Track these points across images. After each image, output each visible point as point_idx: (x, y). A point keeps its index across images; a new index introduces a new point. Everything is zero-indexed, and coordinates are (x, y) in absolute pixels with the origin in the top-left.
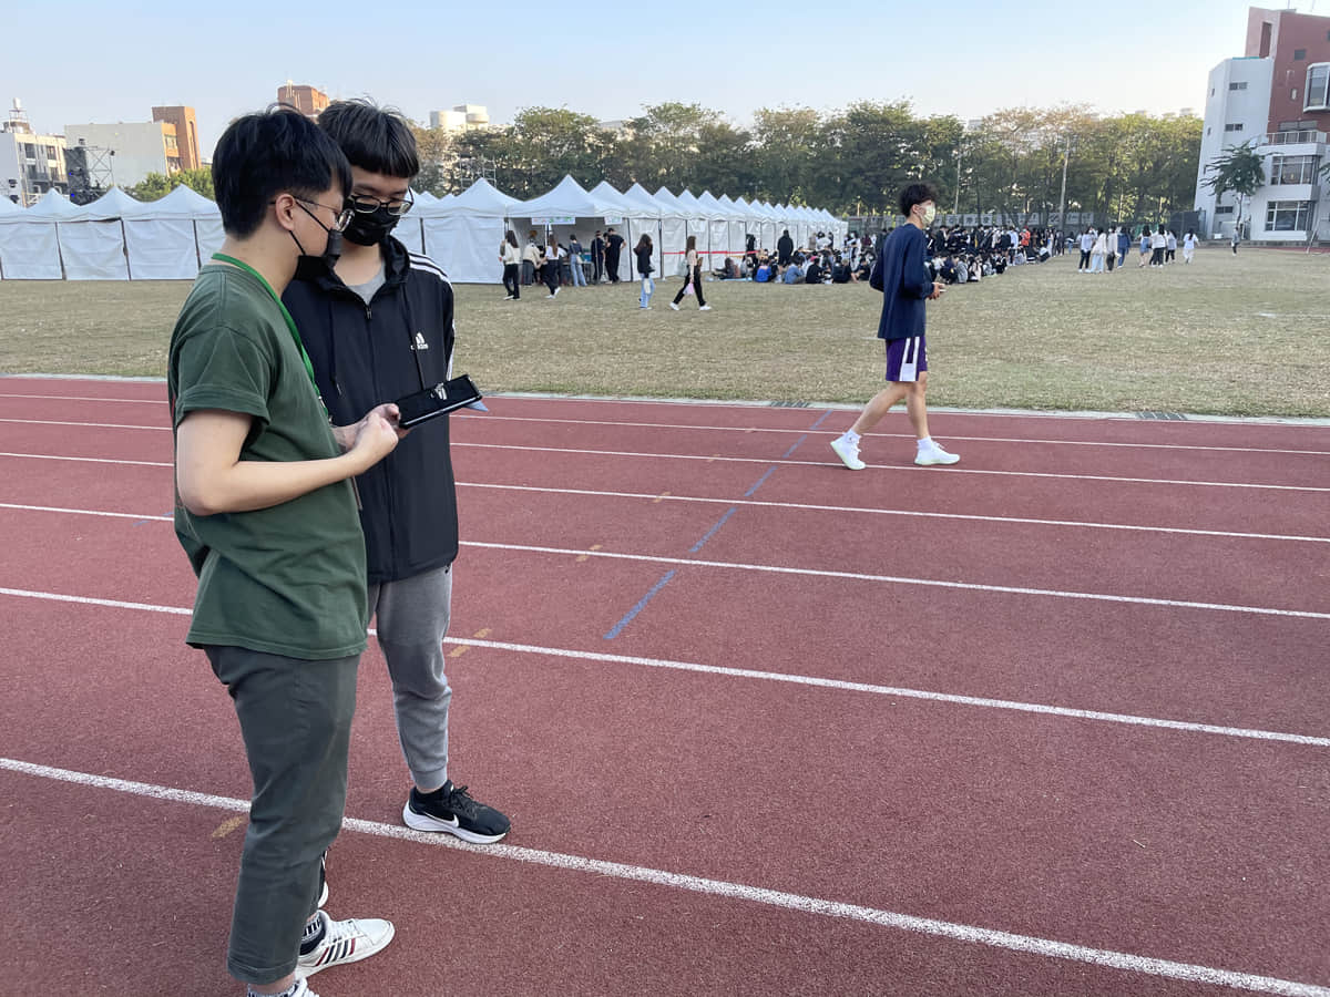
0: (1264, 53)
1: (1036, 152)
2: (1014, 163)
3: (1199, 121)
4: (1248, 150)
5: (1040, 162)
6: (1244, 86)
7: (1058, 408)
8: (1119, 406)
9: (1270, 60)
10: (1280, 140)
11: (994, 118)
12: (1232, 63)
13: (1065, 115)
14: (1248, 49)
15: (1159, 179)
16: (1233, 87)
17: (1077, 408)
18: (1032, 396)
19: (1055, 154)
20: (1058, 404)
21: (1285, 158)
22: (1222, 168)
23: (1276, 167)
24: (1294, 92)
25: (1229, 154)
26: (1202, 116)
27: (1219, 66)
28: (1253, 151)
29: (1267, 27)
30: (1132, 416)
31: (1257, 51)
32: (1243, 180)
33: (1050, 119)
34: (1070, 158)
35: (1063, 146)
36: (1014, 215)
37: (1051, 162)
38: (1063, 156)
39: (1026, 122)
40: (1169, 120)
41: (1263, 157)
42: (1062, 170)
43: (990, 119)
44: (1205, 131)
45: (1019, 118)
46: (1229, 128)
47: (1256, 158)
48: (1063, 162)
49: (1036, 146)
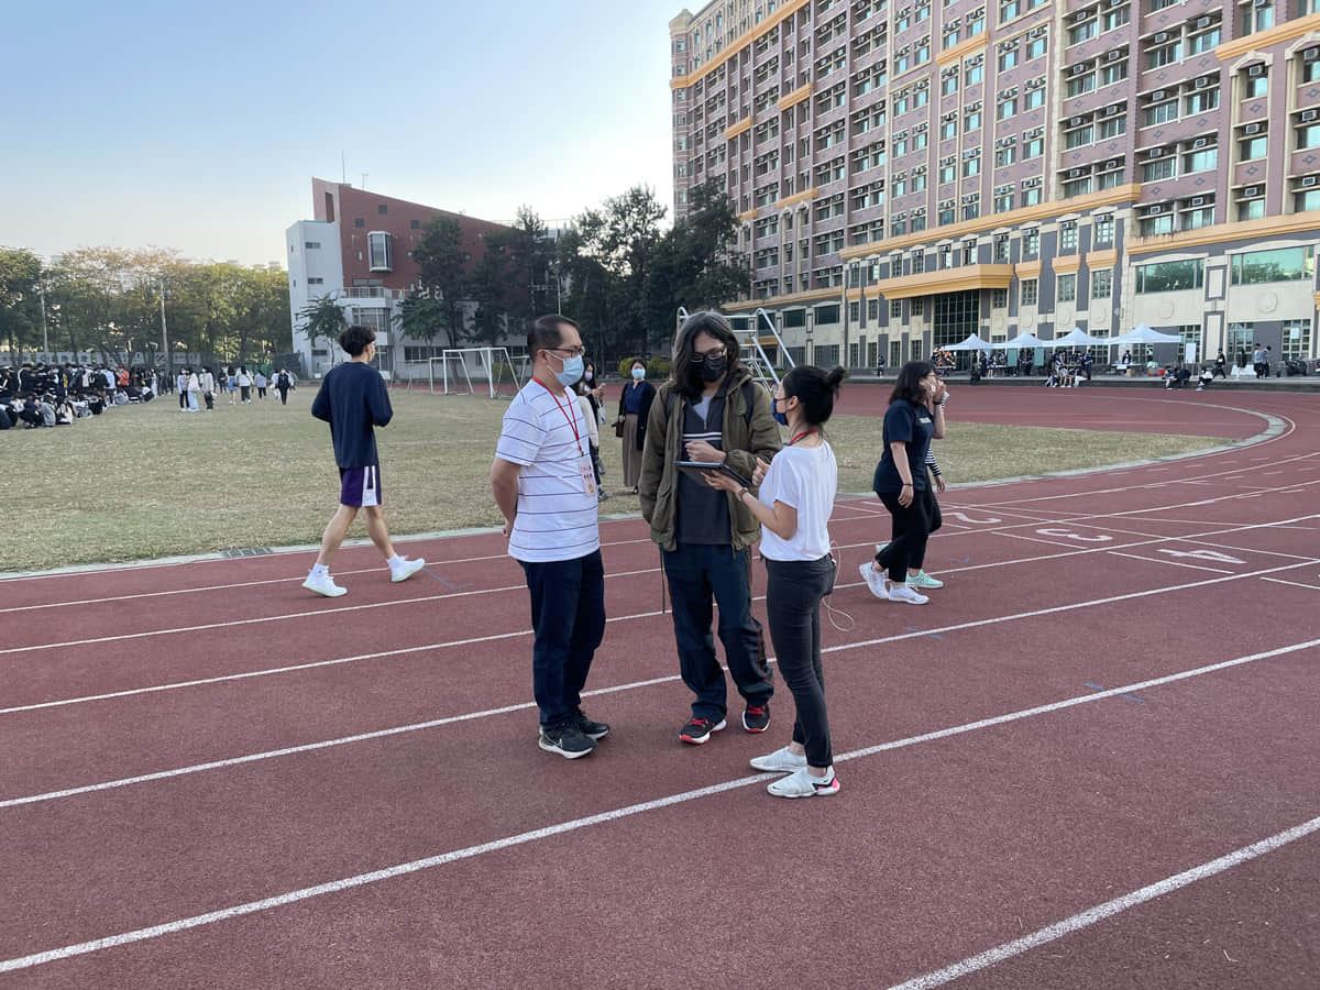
0: (330, 218)
1: (129, 291)
2: (107, 301)
3: (284, 273)
4: (330, 301)
5: (136, 304)
6: (318, 245)
7: (140, 557)
8: (206, 547)
9: (336, 224)
10: (355, 294)
11: (77, 255)
12: (304, 224)
13: (154, 259)
14: (316, 215)
15: (257, 323)
16: (309, 245)
17: (161, 554)
18: (110, 548)
19: (150, 295)
20: (141, 552)
21: (362, 310)
22: (311, 315)
23: (356, 317)
24: (361, 254)
25: (315, 304)
26: (285, 268)
27: (294, 226)
28: (335, 303)
29: (329, 197)
30: (218, 556)
31: (324, 216)
32: (331, 327)
33: (139, 260)
34: (166, 300)
35: (157, 288)
36: (115, 354)
37: (148, 303)
38: (160, 298)
39: (114, 262)
40: (257, 271)
41: (344, 308)
42: (160, 311)
43: (72, 256)
44: (291, 284)
45: (106, 257)
46: (311, 281)
47: (338, 308)
48: (160, 303)
49: (128, 286)
